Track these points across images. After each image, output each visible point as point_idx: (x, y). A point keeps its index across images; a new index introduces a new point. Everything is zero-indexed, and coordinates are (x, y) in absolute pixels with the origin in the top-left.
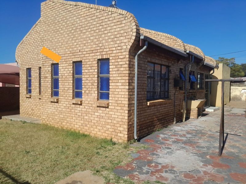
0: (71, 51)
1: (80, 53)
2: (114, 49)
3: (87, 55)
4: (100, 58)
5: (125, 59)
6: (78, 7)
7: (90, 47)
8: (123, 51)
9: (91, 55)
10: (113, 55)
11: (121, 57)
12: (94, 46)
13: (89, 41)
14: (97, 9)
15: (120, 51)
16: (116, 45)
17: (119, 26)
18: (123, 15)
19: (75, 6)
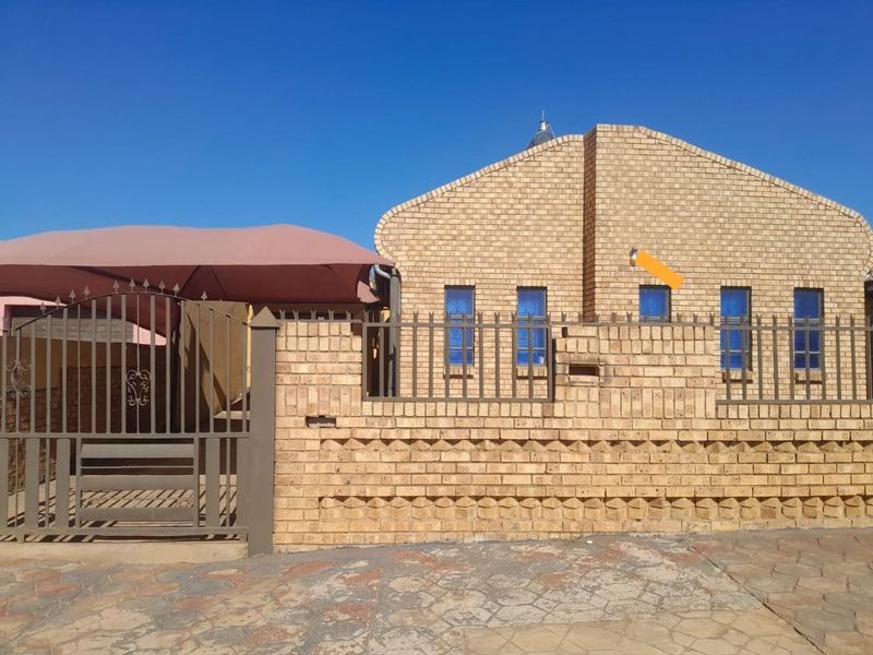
0: (715, 262)
1: (745, 271)
2: (834, 273)
3: (766, 277)
4: (802, 286)
5: (857, 295)
6: (737, 172)
7: (773, 260)
8: (852, 279)
9: (776, 277)
10: (832, 284)
11: (850, 289)
12: (786, 261)
13: (773, 250)
14: (792, 192)
15: (846, 278)
16: (837, 267)
17: (843, 234)
18: (850, 217)
19: (729, 167)
